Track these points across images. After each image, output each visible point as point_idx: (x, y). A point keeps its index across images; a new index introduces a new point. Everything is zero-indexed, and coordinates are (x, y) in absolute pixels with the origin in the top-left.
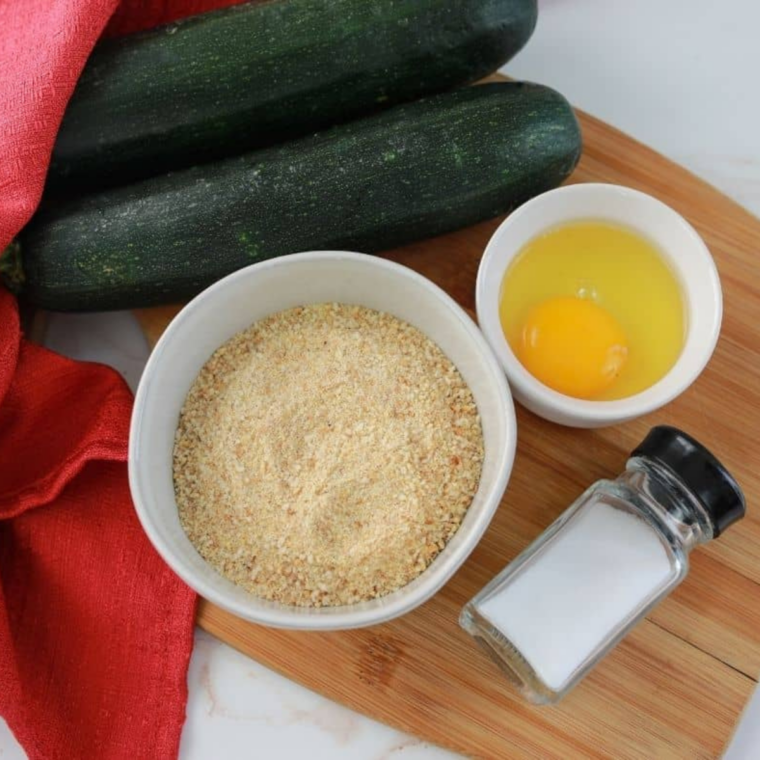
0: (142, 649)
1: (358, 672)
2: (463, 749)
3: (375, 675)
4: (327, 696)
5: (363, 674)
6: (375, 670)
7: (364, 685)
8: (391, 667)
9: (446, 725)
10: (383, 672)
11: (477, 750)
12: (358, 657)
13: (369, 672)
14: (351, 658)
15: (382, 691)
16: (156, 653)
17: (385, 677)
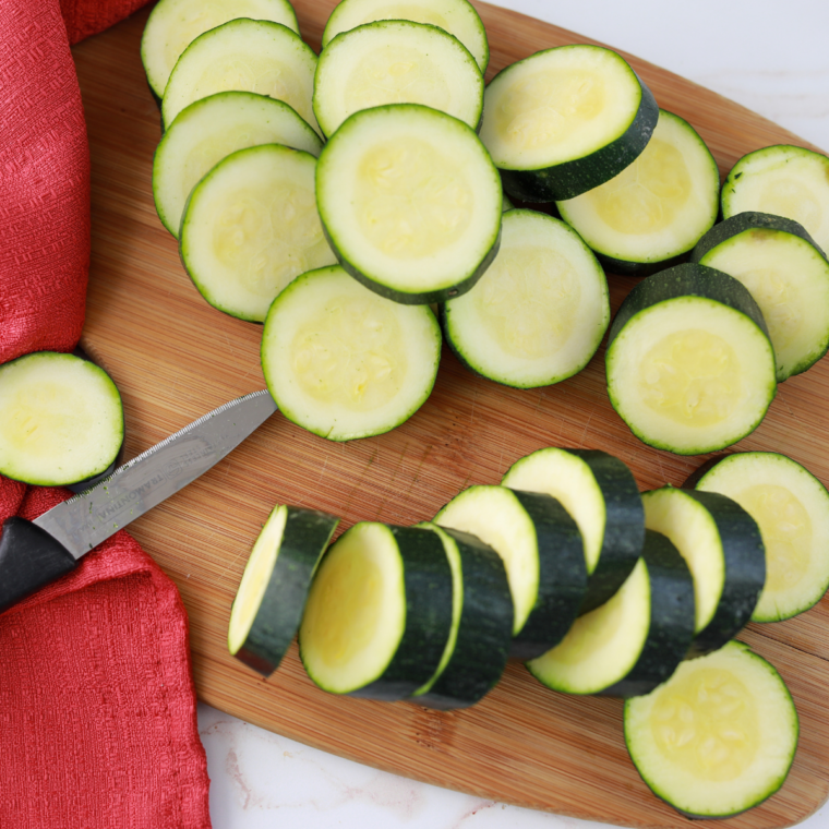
0: (139, 714)
1: (413, 734)
2: (549, 806)
3: (435, 736)
4: (382, 767)
5: (420, 736)
6: (435, 730)
7: (424, 750)
8: (450, 723)
9: (525, 781)
10: (444, 731)
11: (565, 803)
12: (411, 717)
13: (427, 733)
14: (405, 720)
15: (445, 753)
16: (157, 715)
17: (446, 737)
